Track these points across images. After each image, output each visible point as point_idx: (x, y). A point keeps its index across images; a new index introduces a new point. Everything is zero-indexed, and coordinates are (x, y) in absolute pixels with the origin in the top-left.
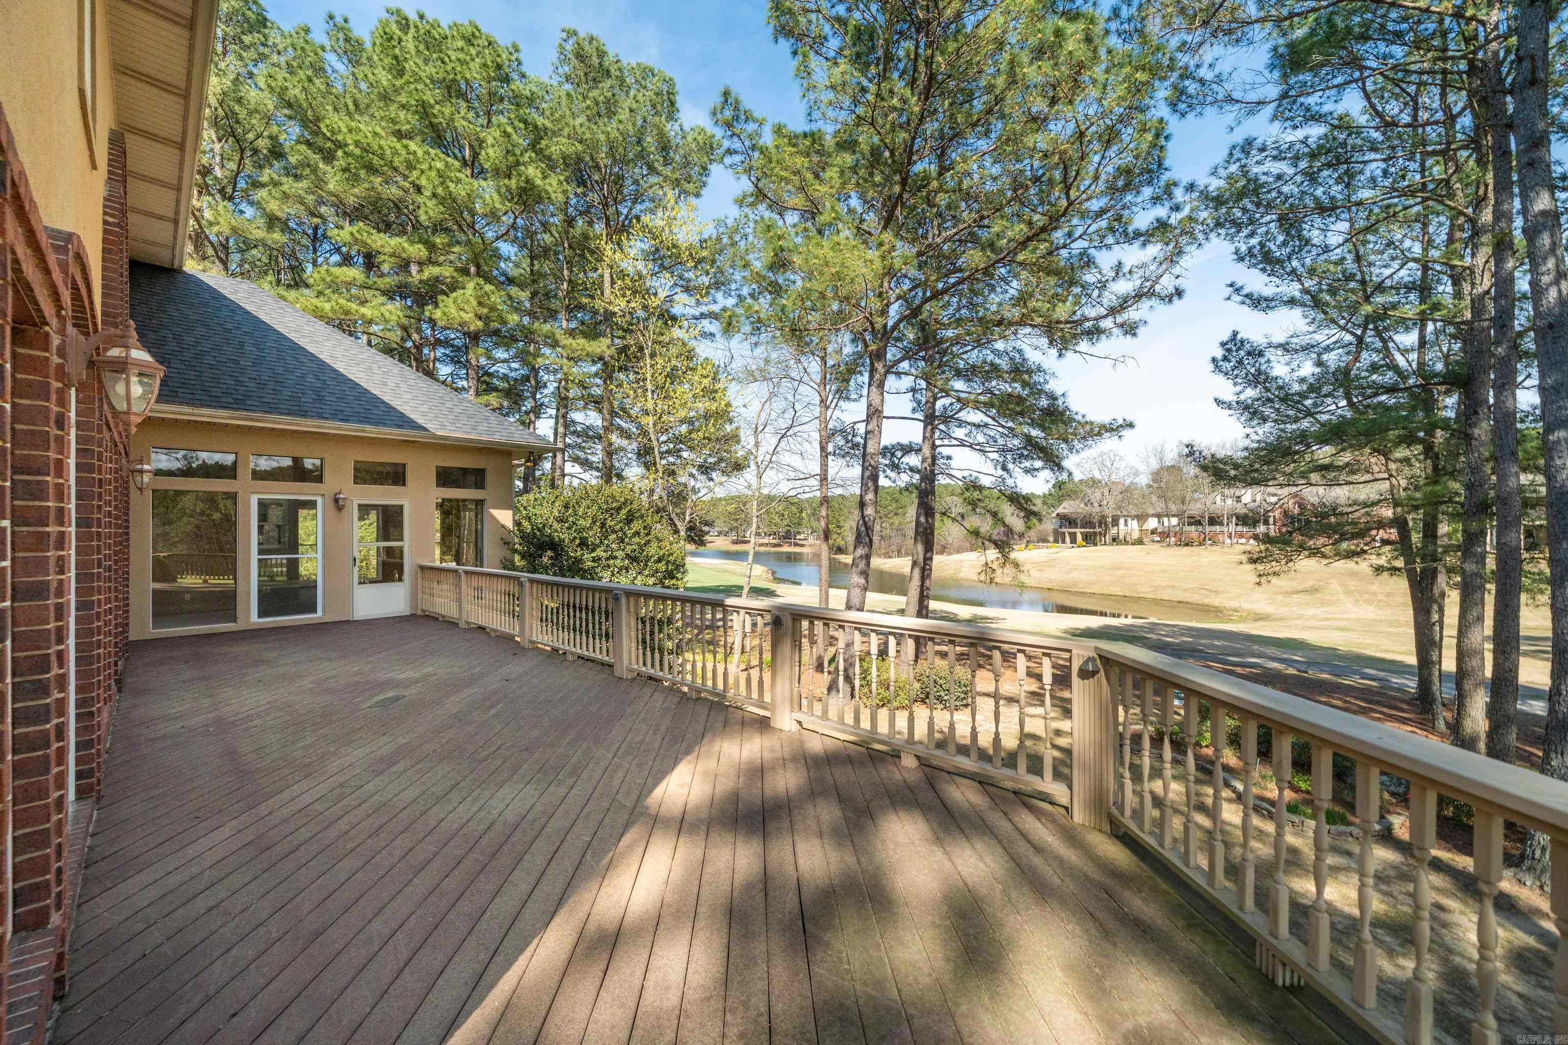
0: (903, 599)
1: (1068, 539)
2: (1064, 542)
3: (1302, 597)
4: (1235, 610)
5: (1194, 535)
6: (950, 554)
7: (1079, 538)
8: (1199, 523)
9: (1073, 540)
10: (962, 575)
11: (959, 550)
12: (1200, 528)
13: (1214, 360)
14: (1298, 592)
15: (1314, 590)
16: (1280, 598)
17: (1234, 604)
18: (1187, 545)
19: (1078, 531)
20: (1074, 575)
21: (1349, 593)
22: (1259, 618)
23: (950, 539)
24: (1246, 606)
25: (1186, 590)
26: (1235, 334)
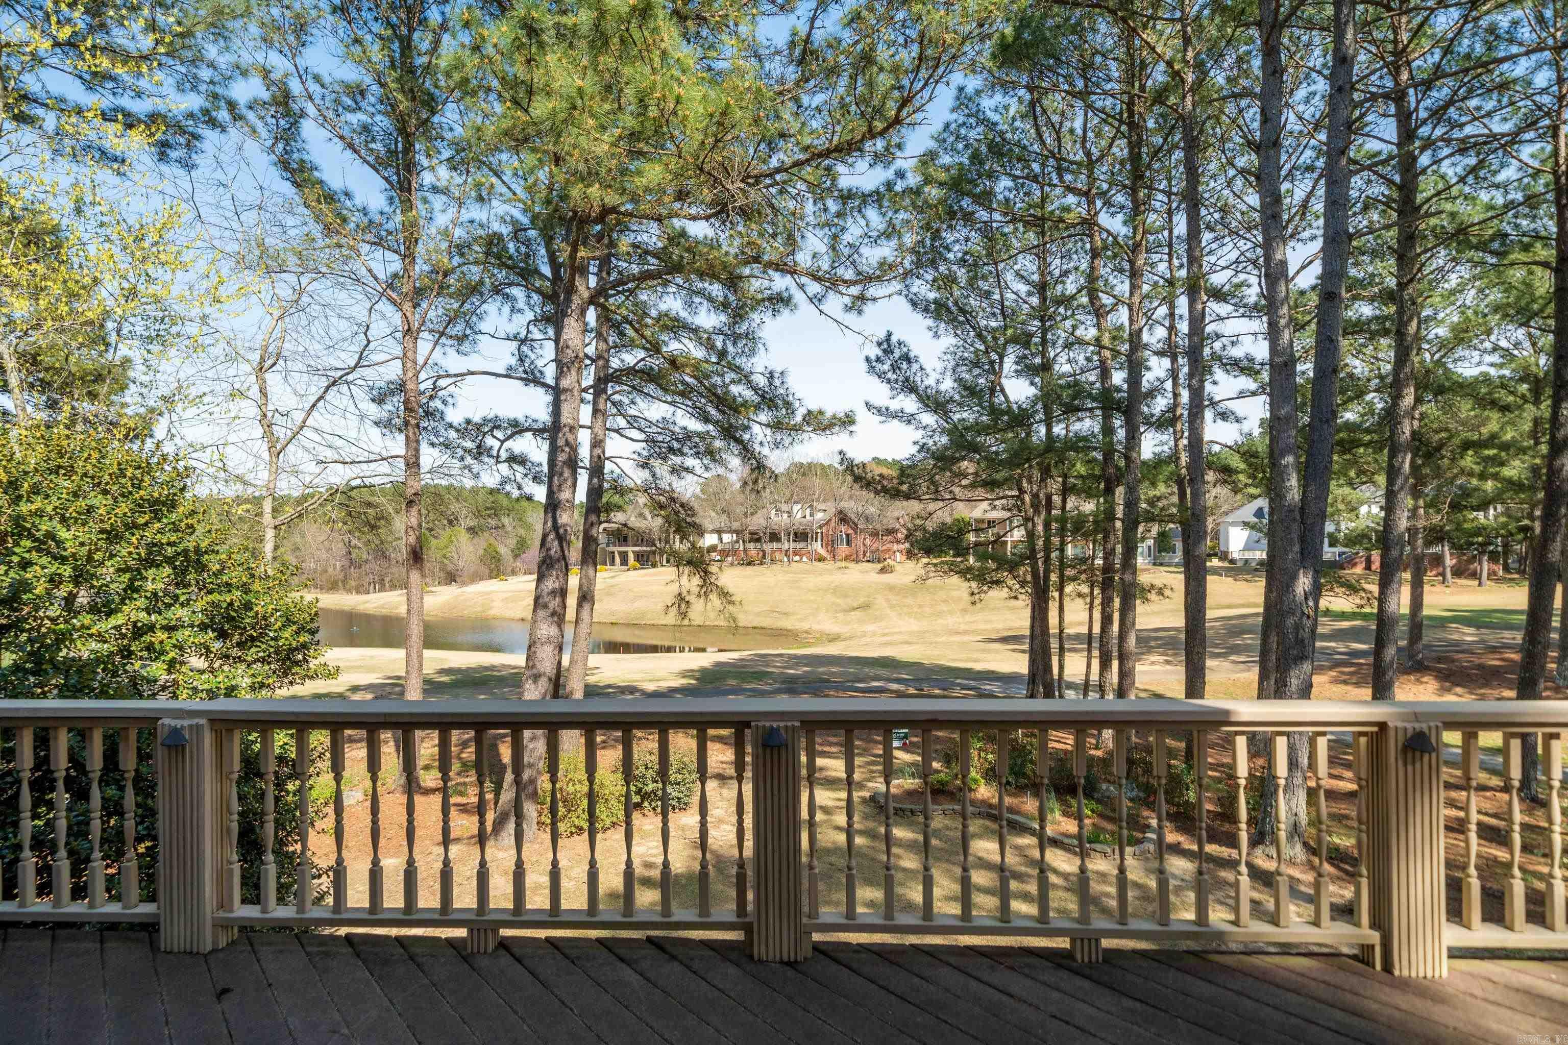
0: (400, 653)
1: (618, 560)
2: (613, 563)
3: (858, 614)
4: (807, 632)
5: (753, 553)
6: (464, 584)
7: (631, 557)
8: (758, 540)
9: (624, 562)
10: (492, 612)
11: (476, 577)
12: (758, 545)
13: (868, 359)
14: (854, 609)
15: (865, 607)
16: (840, 615)
17: (805, 626)
18: (749, 564)
19: (630, 550)
20: (639, 605)
21: (892, 607)
22: (834, 639)
23: (461, 564)
24: (816, 627)
25: (758, 614)
26: (889, 334)
